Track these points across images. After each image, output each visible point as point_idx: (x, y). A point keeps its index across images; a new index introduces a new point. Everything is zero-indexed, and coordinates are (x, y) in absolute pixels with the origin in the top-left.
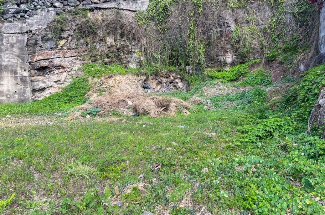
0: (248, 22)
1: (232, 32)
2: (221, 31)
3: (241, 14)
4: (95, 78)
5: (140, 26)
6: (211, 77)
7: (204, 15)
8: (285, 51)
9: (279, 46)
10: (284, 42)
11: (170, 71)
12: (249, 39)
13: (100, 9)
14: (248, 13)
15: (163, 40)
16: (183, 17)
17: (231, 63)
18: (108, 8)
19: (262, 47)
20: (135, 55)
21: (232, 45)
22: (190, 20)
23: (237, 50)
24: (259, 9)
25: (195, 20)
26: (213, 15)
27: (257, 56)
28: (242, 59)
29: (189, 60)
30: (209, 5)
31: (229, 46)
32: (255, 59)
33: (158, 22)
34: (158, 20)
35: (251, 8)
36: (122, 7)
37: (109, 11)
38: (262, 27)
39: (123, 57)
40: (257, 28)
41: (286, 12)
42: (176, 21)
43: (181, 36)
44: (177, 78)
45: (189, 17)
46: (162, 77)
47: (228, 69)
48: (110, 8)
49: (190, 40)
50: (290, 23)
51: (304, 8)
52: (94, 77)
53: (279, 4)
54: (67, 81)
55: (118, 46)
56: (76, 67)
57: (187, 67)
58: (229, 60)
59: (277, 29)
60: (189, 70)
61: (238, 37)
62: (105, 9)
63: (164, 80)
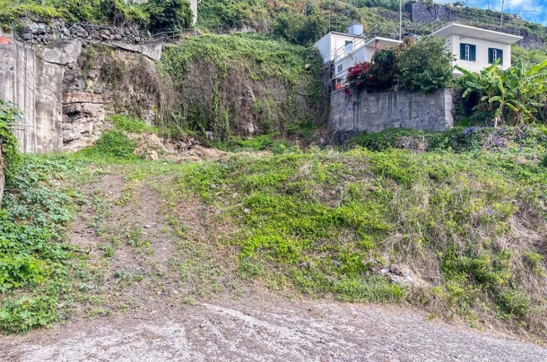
0: (266, 95)
1: (254, 102)
2: (243, 100)
3: (261, 87)
4: (133, 134)
5: (160, 78)
6: (240, 145)
7: (229, 80)
8: (302, 126)
9: (296, 121)
10: (299, 119)
11: (189, 135)
12: (270, 112)
13: (122, 49)
14: (266, 87)
15: (180, 98)
16: (205, 77)
17: (253, 132)
18: (130, 50)
19: (282, 121)
20: (151, 112)
21: (254, 116)
22: (214, 83)
23: (259, 120)
24: (274, 85)
25: (219, 84)
26: (238, 82)
27: (277, 128)
28: (264, 129)
29: (213, 125)
30: (234, 71)
31: (251, 116)
32: (275, 131)
33: (174, 77)
34: (176, 76)
35: (268, 83)
36: (144, 53)
37: (133, 54)
38: (280, 102)
39: (142, 112)
40: (275, 103)
41: (298, 93)
42: (197, 80)
43: (203, 98)
44: (196, 144)
45: (213, 80)
46: (182, 141)
47: (250, 138)
48: (133, 52)
49: (214, 105)
50: (302, 103)
51: (312, 93)
52: (132, 132)
53: (292, 85)
54: (96, 133)
55: (139, 98)
56: (102, 117)
57: (207, 133)
58: (251, 130)
59: (292, 106)
60: (209, 136)
61: (261, 108)
62: (127, 50)
63: (184, 145)
